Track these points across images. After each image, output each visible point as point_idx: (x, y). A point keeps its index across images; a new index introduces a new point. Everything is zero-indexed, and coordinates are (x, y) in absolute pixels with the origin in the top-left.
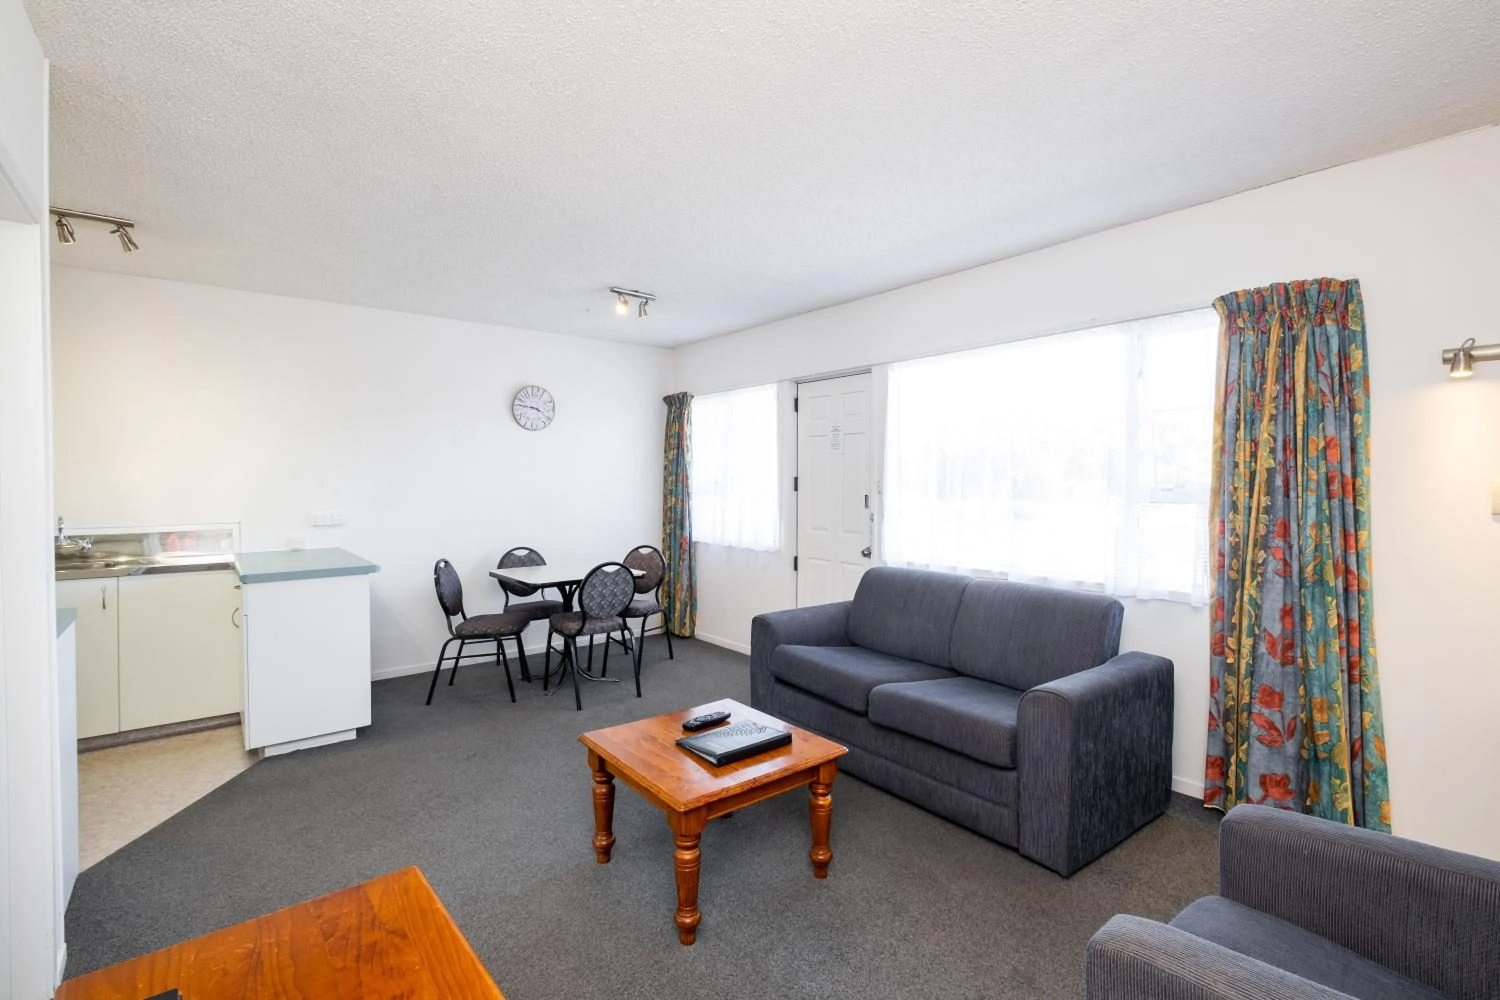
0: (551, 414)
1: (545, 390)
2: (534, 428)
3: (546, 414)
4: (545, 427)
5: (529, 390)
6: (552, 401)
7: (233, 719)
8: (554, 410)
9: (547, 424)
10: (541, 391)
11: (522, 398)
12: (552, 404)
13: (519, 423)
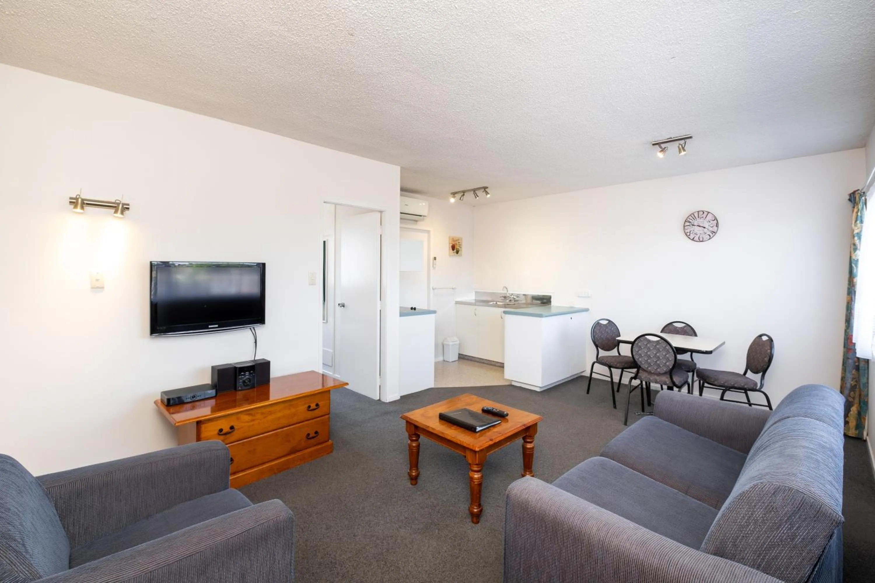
0: (715, 229)
1: (708, 213)
2: (701, 240)
3: (711, 229)
4: (709, 239)
5: (696, 215)
6: (716, 219)
7: (502, 365)
8: (717, 226)
9: (711, 236)
10: (706, 213)
11: (691, 221)
12: (715, 221)
13: (689, 238)
